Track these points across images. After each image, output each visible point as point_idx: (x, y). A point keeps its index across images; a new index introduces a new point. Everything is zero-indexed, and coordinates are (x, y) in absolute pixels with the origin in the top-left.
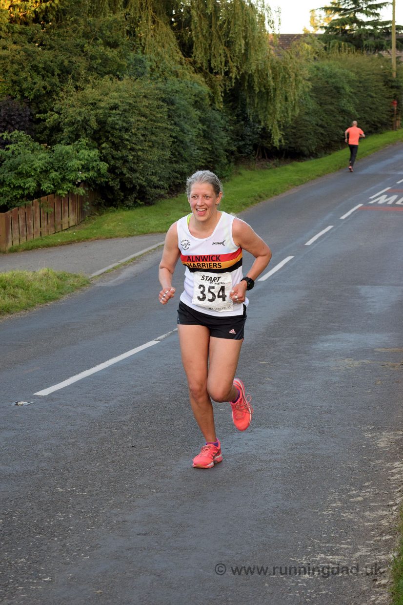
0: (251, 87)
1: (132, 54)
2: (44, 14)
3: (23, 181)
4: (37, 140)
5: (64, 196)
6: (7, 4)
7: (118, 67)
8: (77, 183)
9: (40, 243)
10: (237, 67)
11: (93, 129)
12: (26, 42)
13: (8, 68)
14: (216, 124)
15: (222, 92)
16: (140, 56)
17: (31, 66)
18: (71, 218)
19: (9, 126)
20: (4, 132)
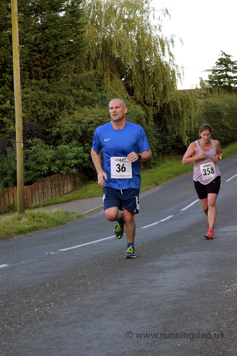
0: (169, 112)
1: (100, 94)
2: (48, 73)
3: (40, 167)
4: (47, 144)
5: (64, 174)
6: (27, 69)
7: (92, 101)
8: (71, 166)
9: (51, 202)
10: (160, 100)
11: (79, 135)
12: (39, 89)
13: (29, 104)
14: (150, 133)
15: (152, 115)
16: (104, 95)
17: (43, 102)
18: (69, 187)
19: (31, 136)
20: (28, 139)
